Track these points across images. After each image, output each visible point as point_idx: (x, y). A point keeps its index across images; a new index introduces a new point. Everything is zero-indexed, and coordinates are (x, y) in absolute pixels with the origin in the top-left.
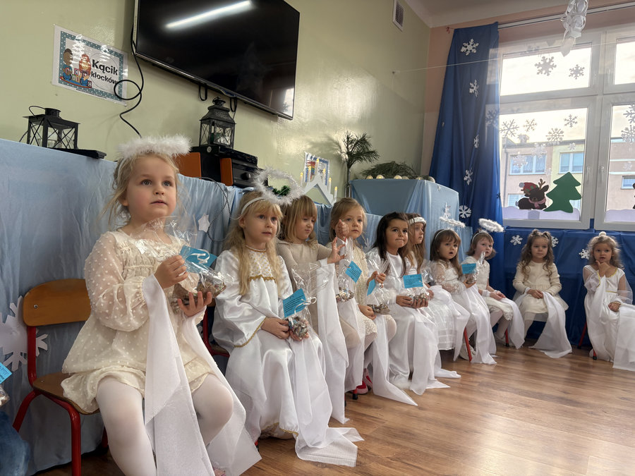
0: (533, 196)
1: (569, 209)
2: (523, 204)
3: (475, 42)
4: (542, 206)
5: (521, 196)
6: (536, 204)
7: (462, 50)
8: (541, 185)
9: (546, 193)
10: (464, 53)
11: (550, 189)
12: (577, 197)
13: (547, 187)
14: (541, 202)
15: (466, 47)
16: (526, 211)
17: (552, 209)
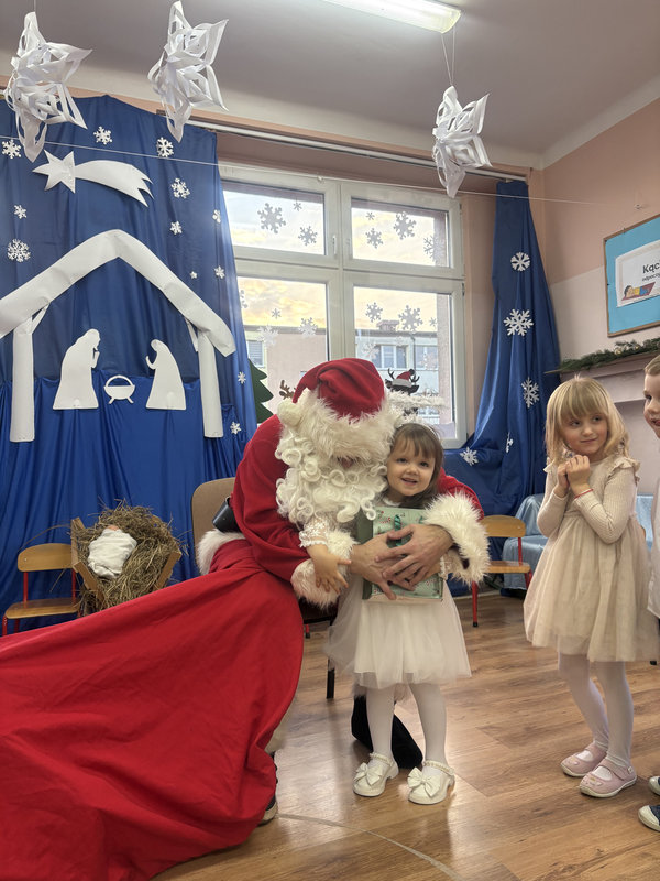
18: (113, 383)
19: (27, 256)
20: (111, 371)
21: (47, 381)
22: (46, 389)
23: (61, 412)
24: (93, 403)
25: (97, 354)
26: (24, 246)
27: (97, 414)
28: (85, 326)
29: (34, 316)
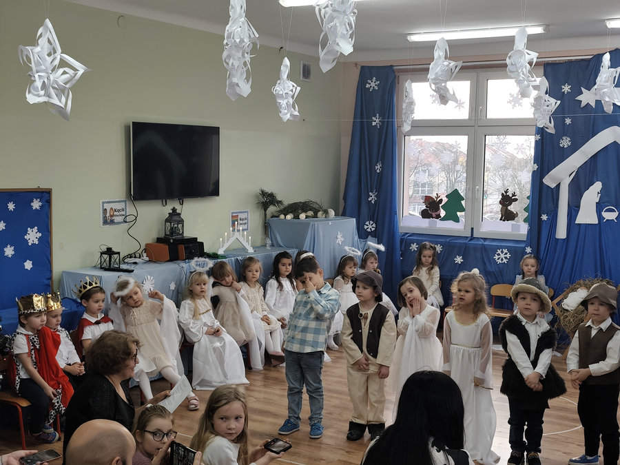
0: (431, 208)
1: (457, 220)
2: (425, 214)
3: (377, 80)
4: (438, 216)
5: (424, 207)
6: (434, 216)
7: (367, 87)
8: (437, 198)
9: (440, 205)
10: (369, 89)
11: (443, 203)
12: (462, 210)
13: (441, 200)
14: (437, 213)
15: (370, 84)
16: (427, 220)
17: (445, 219)
18: (607, 211)
19: (569, 144)
20: (606, 204)
21: (574, 209)
22: (573, 212)
23: (579, 225)
24: (596, 221)
25: (600, 195)
26: (569, 139)
27: (598, 227)
28: (595, 180)
29: (570, 175)
